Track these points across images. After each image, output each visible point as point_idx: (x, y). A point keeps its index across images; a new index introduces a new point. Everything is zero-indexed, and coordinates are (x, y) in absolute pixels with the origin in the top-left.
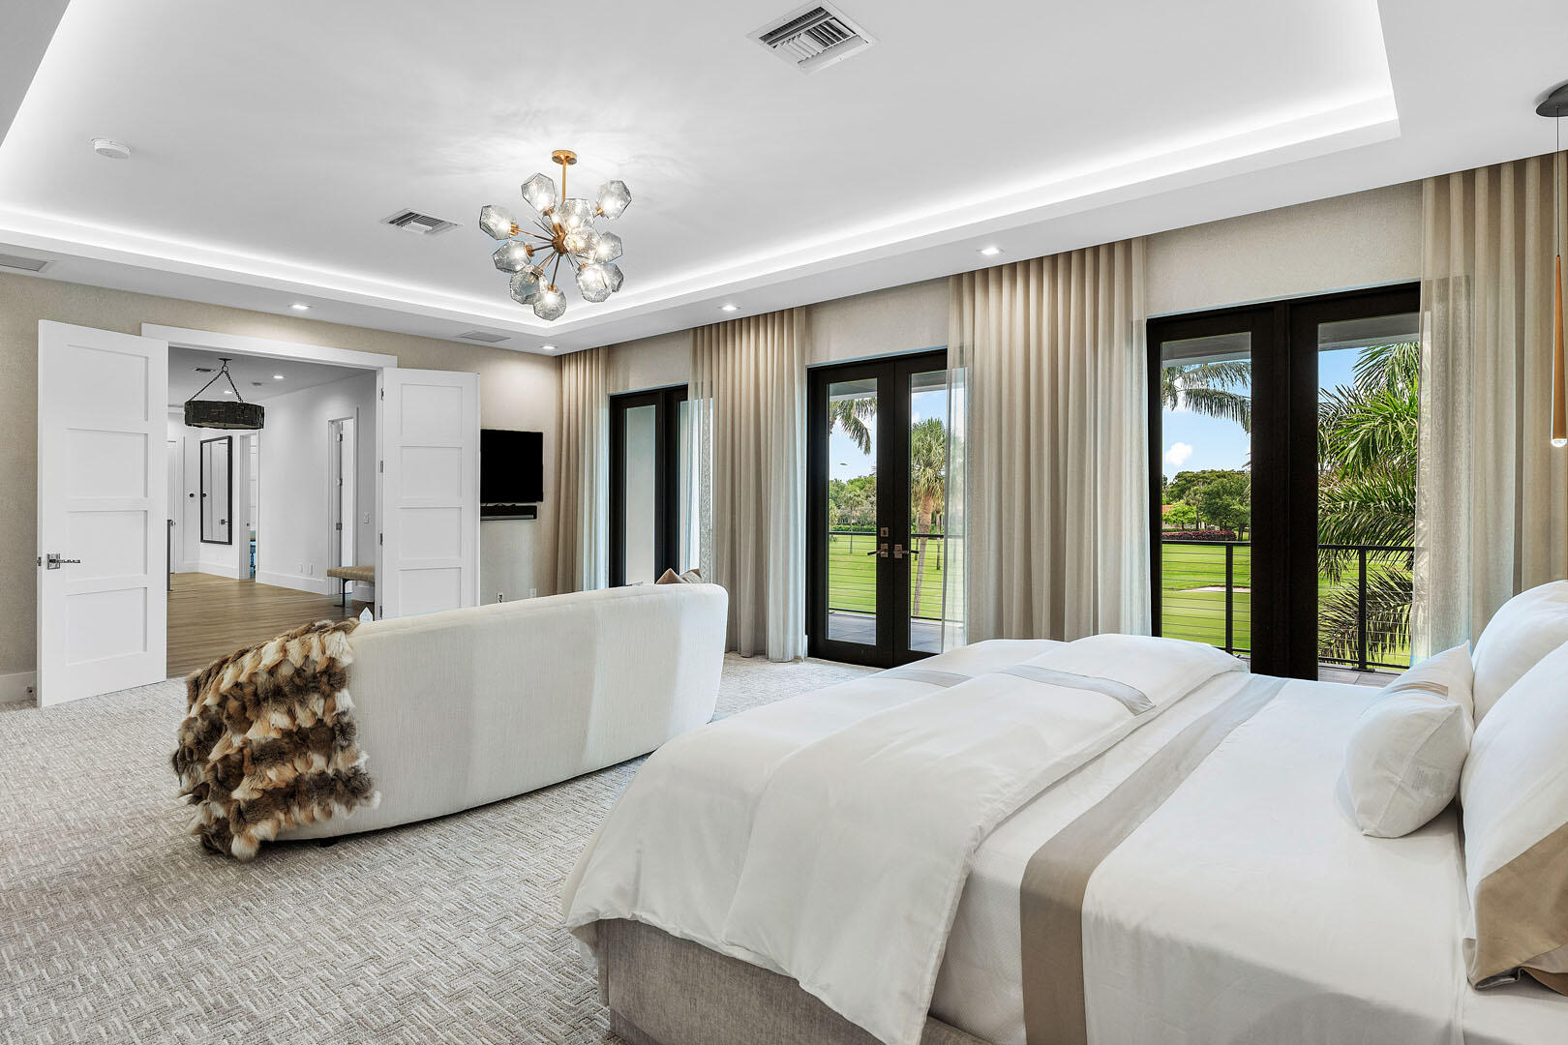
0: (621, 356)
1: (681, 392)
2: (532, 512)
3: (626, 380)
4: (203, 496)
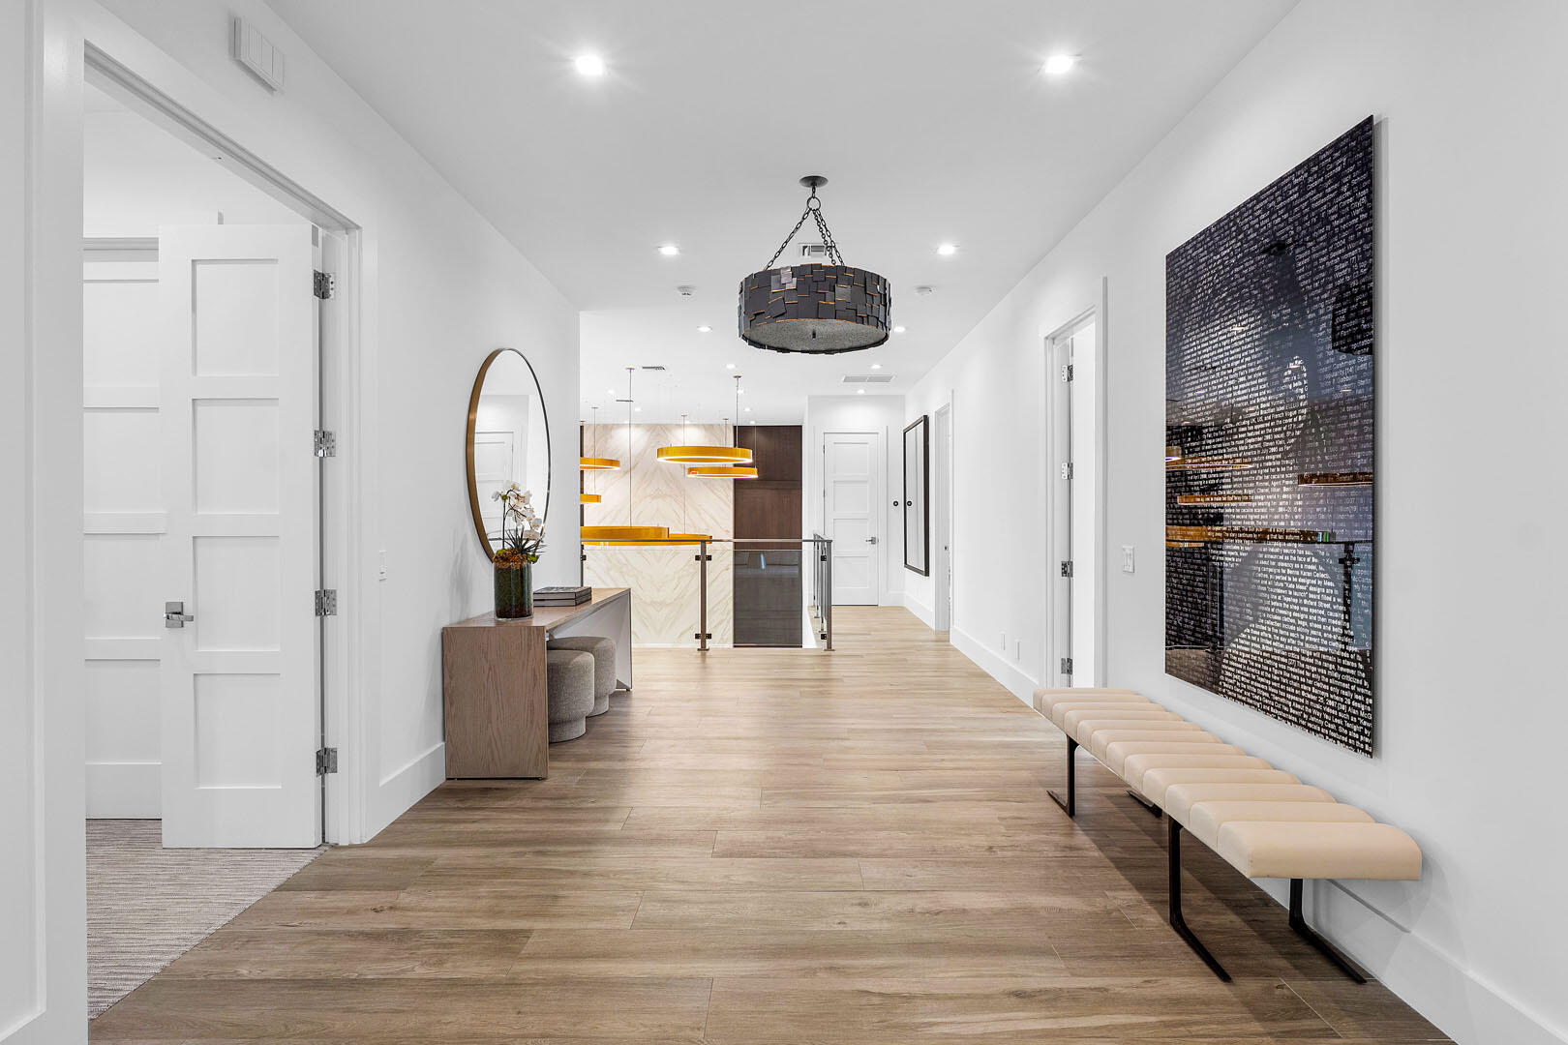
4: (907, 504)
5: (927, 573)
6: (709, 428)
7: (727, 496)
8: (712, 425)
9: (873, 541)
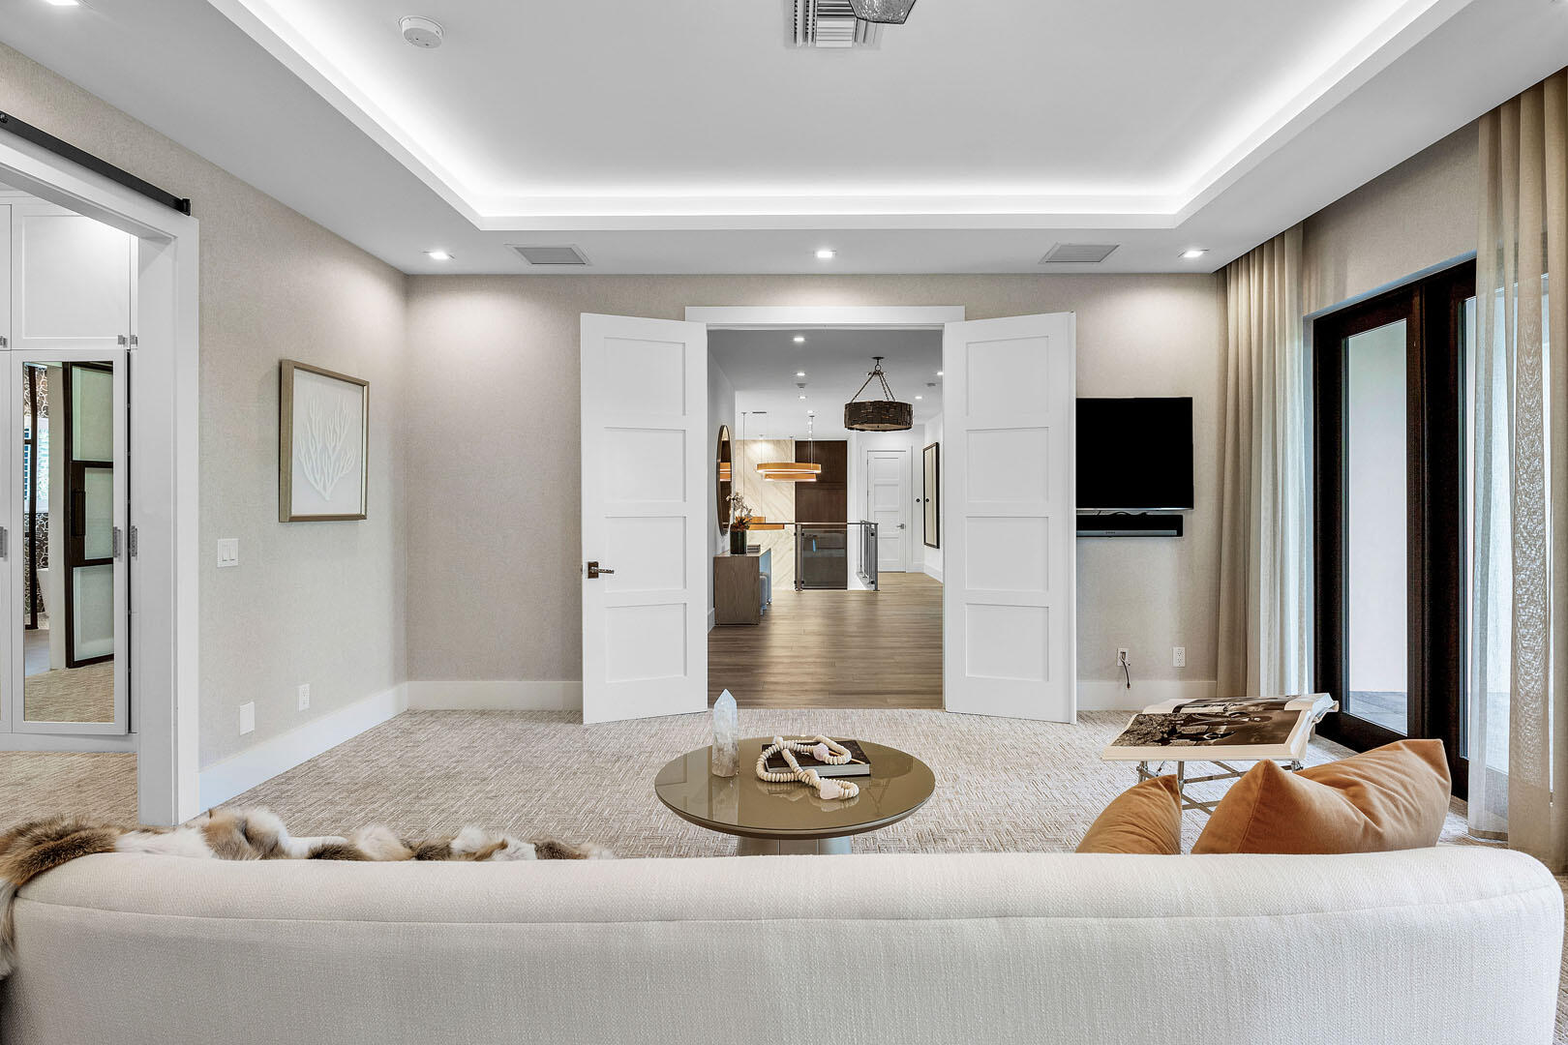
0: (1330, 239)
1: (1459, 280)
2: (1174, 526)
3: (1341, 283)
4: (926, 500)
5: (938, 547)
6: (777, 443)
7: (791, 494)
8: (779, 441)
9: (902, 526)
